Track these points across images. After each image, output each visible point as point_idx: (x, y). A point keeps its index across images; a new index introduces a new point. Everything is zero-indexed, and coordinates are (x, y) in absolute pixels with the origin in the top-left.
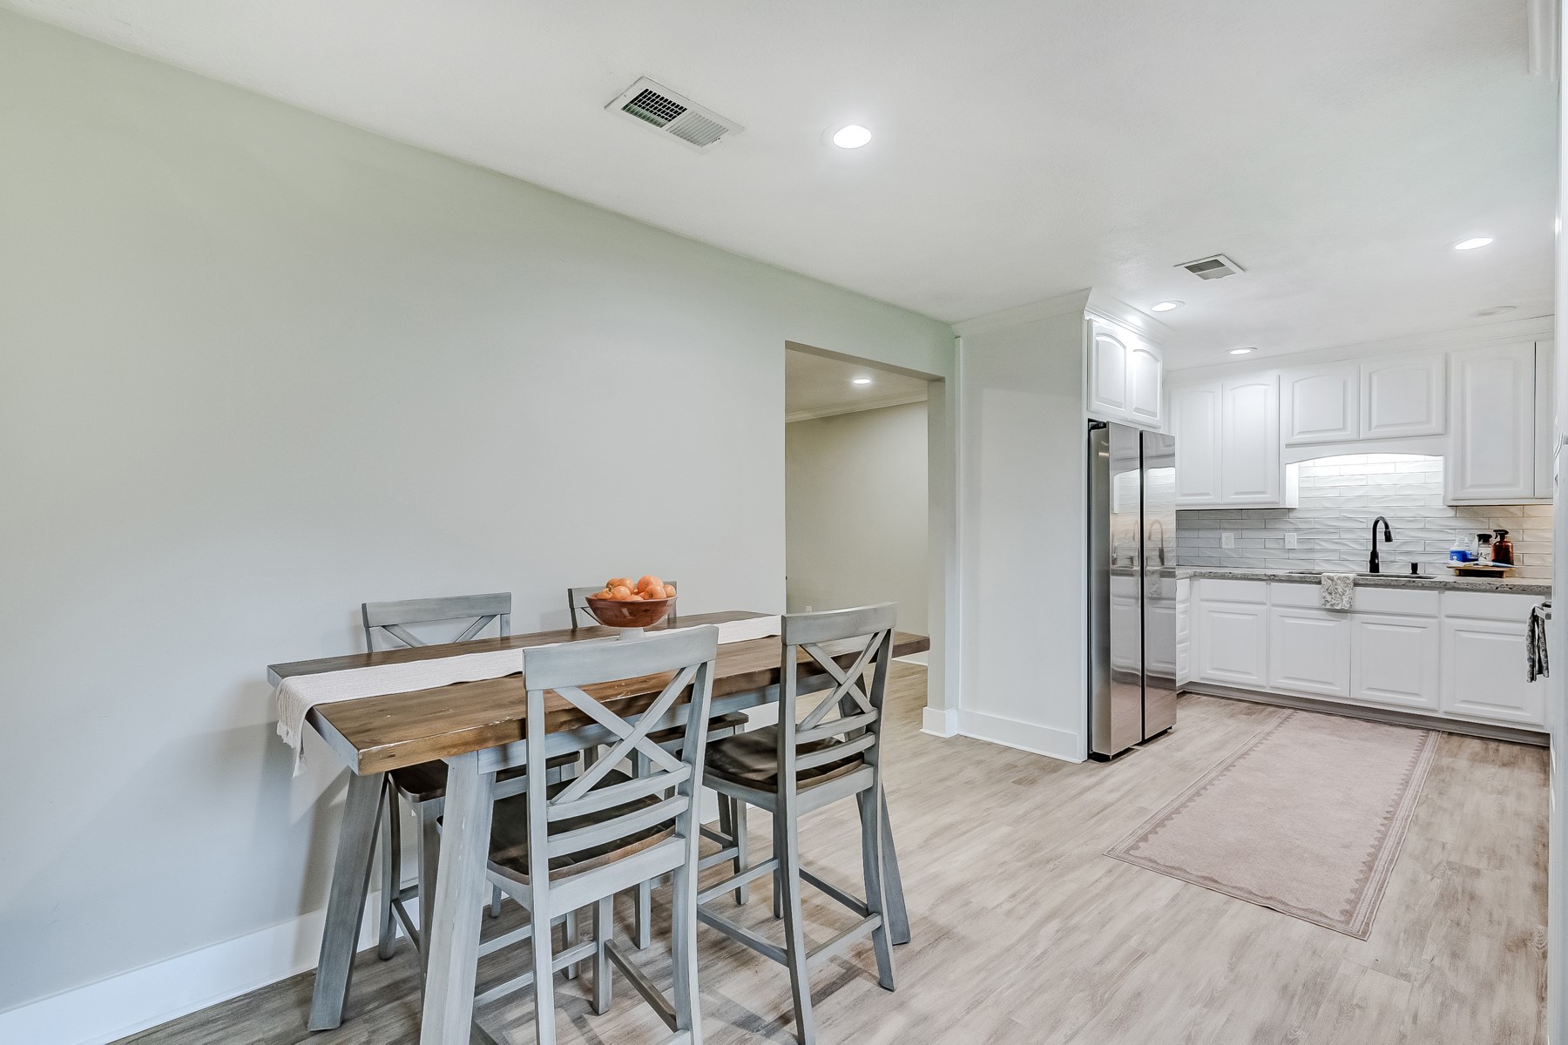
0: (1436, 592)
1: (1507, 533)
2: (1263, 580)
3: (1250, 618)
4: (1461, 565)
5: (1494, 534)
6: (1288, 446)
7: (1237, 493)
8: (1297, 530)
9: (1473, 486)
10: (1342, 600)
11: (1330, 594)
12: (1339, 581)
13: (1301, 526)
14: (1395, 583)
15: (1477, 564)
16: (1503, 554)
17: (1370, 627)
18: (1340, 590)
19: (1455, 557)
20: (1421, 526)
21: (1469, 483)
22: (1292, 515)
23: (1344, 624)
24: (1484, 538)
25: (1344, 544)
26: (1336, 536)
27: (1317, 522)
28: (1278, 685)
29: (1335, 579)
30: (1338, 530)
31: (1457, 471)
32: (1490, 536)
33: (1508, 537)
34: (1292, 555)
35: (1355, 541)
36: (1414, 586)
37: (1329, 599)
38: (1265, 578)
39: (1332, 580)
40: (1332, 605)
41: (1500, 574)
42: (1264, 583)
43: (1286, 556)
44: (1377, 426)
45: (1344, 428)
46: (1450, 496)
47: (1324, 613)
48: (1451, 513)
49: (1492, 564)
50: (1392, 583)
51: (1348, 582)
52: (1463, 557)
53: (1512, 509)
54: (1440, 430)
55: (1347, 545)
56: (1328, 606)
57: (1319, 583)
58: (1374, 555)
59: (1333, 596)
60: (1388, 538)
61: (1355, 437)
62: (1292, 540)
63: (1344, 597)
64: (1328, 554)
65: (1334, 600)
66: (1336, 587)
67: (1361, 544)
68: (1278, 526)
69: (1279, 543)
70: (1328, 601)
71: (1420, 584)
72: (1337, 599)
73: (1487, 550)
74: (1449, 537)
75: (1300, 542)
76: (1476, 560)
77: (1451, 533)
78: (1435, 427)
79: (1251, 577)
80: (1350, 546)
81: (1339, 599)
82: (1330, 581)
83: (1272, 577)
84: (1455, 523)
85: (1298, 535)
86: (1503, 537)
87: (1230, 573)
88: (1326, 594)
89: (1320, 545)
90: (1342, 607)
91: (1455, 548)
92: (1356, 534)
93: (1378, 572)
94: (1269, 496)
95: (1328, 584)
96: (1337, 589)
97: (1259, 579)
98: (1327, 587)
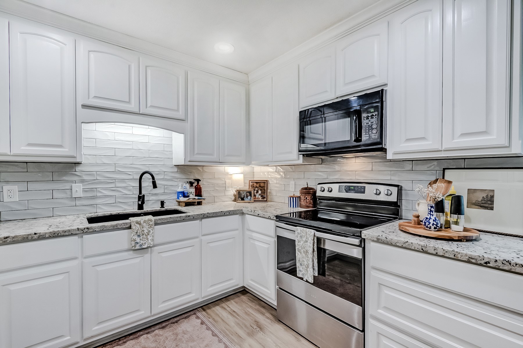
0: (198, 222)
1: (200, 181)
2: (76, 234)
4: (182, 199)
5: (194, 181)
6: (84, 106)
8: (83, 181)
9: (198, 154)
10: (148, 239)
11: (139, 236)
12: (145, 224)
13: (85, 178)
14: (179, 219)
15: (189, 199)
16: (198, 192)
17: (164, 255)
18: (146, 231)
19: (181, 195)
20: (162, 177)
21: (196, 152)
22: (78, 168)
23: (147, 256)
24: (191, 184)
25: (118, 191)
26: (113, 185)
27: (98, 175)
29: (142, 222)
30: (114, 180)
33: (200, 183)
34: (78, 203)
35: (124, 188)
36: (189, 219)
37: (138, 240)
38: (78, 232)
39: (140, 224)
40: (141, 245)
41: (199, 203)
42: (76, 238)
43: (73, 203)
44: (151, 106)
45: (129, 102)
46: (188, 160)
47: (131, 252)
48: (176, 169)
49: (197, 198)
50: (177, 219)
51: (151, 223)
52: (184, 195)
53: (200, 168)
54: (183, 117)
55: (120, 191)
56: (138, 247)
57: (130, 228)
58: (141, 198)
59: (141, 238)
61: (136, 110)
62: (78, 189)
63: (149, 236)
64: (107, 199)
65: (142, 241)
66: (143, 229)
67: (129, 190)
68: (65, 178)
69: (66, 193)
70: (137, 243)
71: (192, 218)
72: (144, 239)
73: (193, 190)
74: (176, 183)
75: (85, 191)
76: (188, 196)
77: (176, 181)
78: (180, 114)
79: (63, 234)
80: (122, 192)
81: (146, 239)
82: (138, 226)
83: (86, 230)
84: (177, 175)
85: (83, 185)
86: (198, 183)
87: (35, 234)
88: (136, 237)
89: (101, 192)
90: (148, 244)
91: (180, 190)
92: (126, 183)
93: (143, 209)
94: (67, 150)
95: (137, 228)
96: (143, 231)
97: (72, 235)
98: (136, 231)
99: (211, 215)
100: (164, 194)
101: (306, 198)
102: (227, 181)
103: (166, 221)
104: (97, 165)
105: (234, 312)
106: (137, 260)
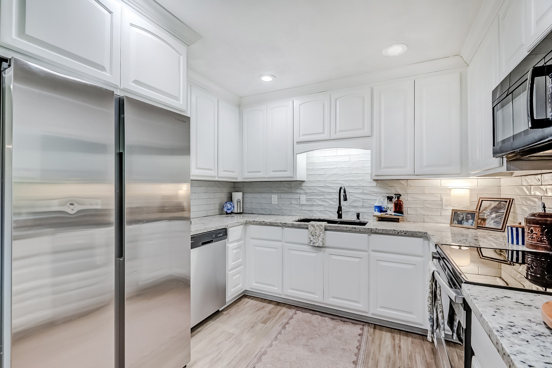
0: (366, 235)
1: (400, 195)
3: (274, 250)
4: (379, 214)
5: (394, 196)
6: (298, 143)
7: (274, 171)
8: (306, 193)
9: (385, 168)
10: (319, 240)
11: (313, 236)
12: (317, 228)
13: (308, 191)
14: (345, 229)
15: (387, 214)
16: (399, 208)
17: (334, 257)
18: (318, 234)
19: (377, 210)
20: (361, 191)
21: (383, 166)
22: (304, 185)
23: (321, 254)
24: (390, 199)
25: (326, 202)
26: (323, 197)
27: (314, 189)
28: (288, 294)
30: (323, 193)
31: (377, 160)
32: (393, 197)
33: (401, 198)
34: (304, 208)
35: (331, 199)
36: (355, 231)
37: (312, 239)
38: (281, 225)
39: (314, 227)
40: (314, 243)
41: (397, 220)
42: (280, 228)
43: (300, 208)
44: (340, 131)
45: (323, 133)
46: (374, 174)
47: (310, 247)
48: (374, 184)
49: (394, 214)
51: (321, 228)
52: (380, 209)
53: (402, 182)
54: (369, 134)
55: (328, 202)
56: (311, 244)
57: (307, 228)
58: (340, 209)
59: (314, 238)
60: (345, 199)
61: (328, 138)
62: (303, 199)
63: (319, 238)
64: (320, 207)
65: (315, 240)
66: (315, 231)
67: (334, 201)
68: (297, 191)
69: (297, 201)
70: (311, 241)
71: (358, 230)
72: (316, 239)
73: (391, 206)
74: (375, 198)
75: (307, 200)
76: (386, 211)
77: (375, 196)
78: (367, 132)
79: (274, 224)
80: (330, 203)
81: (317, 240)
82: (313, 228)
83: (284, 225)
84: (377, 190)
85: (306, 196)
86: (398, 198)
87: (264, 222)
88: (311, 236)
89: (316, 202)
90: (318, 244)
91: (377, 204)
92: (332, 196)
93: (341, 218)
94: (289, 173)
95: (312, 230)
96: (316, 233)
97: (278, 226)
98: (311, 232)
99: (380, 232)
100: (363, 207)
101: (532, 231)
102: (444, 198)
103: (334, 229)
104: (314, 182)
105: (400, 347)
106: (314, 255)
